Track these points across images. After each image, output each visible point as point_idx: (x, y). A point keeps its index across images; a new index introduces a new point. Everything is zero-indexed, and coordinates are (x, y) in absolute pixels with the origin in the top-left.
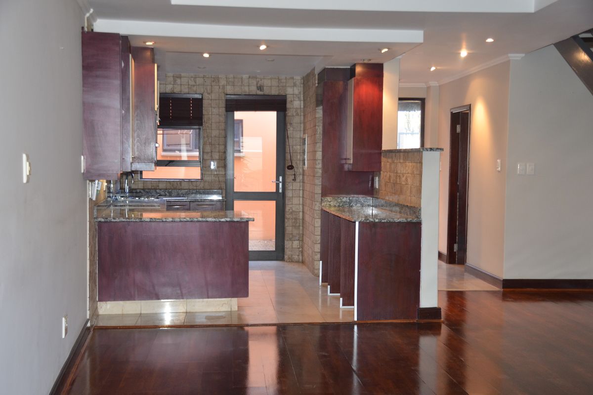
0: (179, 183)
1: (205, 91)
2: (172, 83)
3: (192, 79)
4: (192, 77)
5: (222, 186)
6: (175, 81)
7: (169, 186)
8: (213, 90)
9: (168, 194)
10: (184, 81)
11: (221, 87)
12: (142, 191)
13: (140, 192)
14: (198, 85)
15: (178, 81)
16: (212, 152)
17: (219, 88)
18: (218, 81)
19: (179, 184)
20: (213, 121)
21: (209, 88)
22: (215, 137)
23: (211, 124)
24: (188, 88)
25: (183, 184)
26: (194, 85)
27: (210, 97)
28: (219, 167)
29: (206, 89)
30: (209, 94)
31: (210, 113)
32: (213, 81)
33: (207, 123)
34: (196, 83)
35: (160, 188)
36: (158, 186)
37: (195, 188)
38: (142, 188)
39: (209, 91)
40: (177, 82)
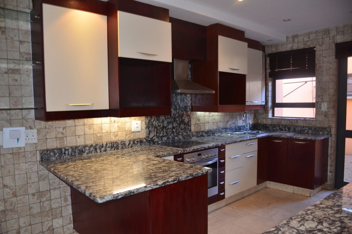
0: (296, 121)
1: (317, 44)
2: (292, 42)
3: (307, 36)
4: (306, 34)
5: (331, 125)
6: (293, 40)
7: (288, 123)
8: (324, 42)
9: (287, 129)
10: (300, 39)
11: (331, 38)
12: (270, 126)
13: (269, 126)
14: (311, 40)
15: (296, 40)
16: (322, 95)
17: (330, 39)
18: (329, 34)
19: (296, 122)
20: (324, 69)
21: (320, 40)
22: (326, 82)
23: (322, 72)
24: (303, 43)
25: (299, 122)
26: (308, 41)
27: (322, 49)
28: (329, 108)
29: (318, 42)
30: (320, 46)
31: (322, 62)
32: (324, 34)
33: (318, 71)
34: (309, 38)
35: (282, 124)
36: (281, 123)
37: (308, 125)
38: (270, 123)
39: (320, 44)
40: (295, 41)
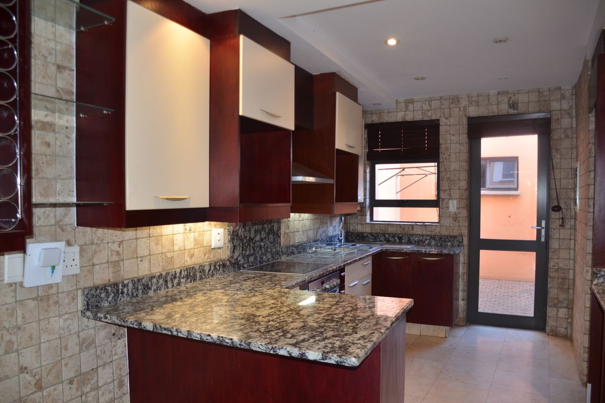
0: (410, 227)
1: (442, 115)
2: (404, 110)
3: (427, 102)
4: (426, 100)
5: (463, 231)
6: (406, 107)
7: (399, 231)
8: (452, 113)
9: (398, 240)
10: (417, 105)
11: (462, 109)
12: (369, 236)
13: (367, 236)
14: (434, 109)
15: (411, 107)
16: (450, 189)
17: (460, 110)
18: (458, 102)
19: (411, 229)
20: (452, 152)
21: (447, 111)
22: (455, 170)
23: (450, 155)
24: (422, 113)
25: (415, 229)
26: (429, 110)
27: (448, 122)
28: (459, 208)
29: (444, 113)
30: (446, 118)
31: (449, 143)
32: (452, 103)
33: (444, 154)
34: (430, 106)
35: (389, 232)
36: (387, 230)
37: (429, 233)
38: (370, 232)
39: (447, 116)
40: (409, 108)
